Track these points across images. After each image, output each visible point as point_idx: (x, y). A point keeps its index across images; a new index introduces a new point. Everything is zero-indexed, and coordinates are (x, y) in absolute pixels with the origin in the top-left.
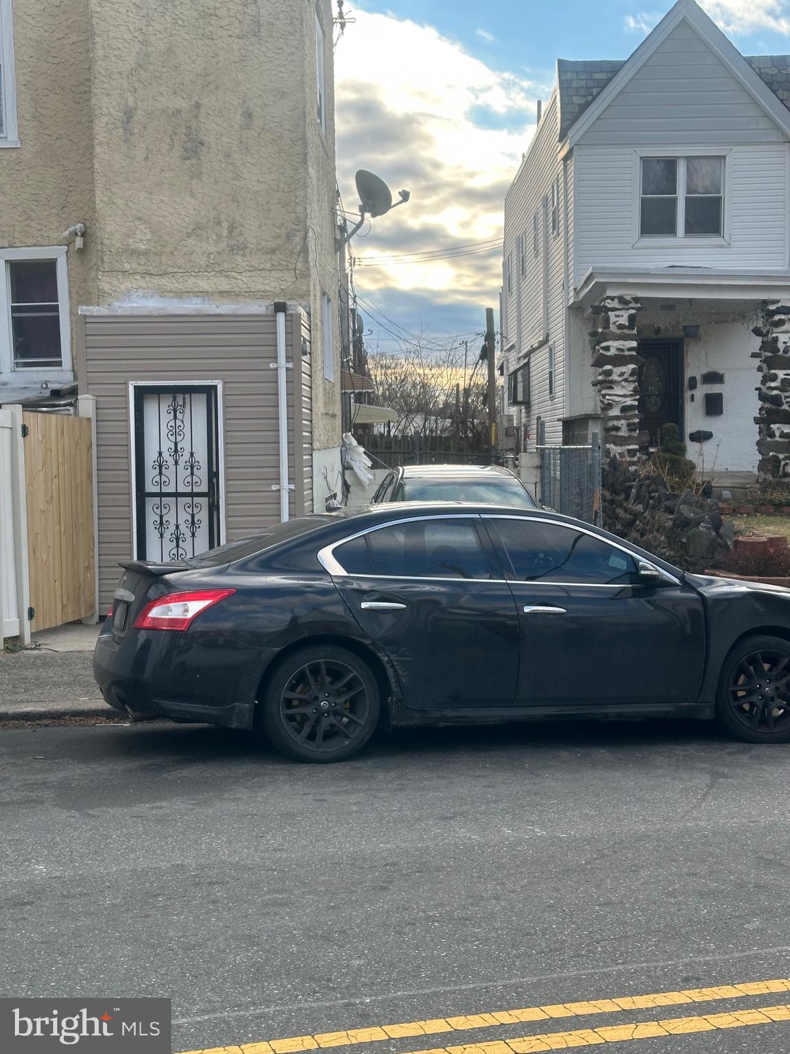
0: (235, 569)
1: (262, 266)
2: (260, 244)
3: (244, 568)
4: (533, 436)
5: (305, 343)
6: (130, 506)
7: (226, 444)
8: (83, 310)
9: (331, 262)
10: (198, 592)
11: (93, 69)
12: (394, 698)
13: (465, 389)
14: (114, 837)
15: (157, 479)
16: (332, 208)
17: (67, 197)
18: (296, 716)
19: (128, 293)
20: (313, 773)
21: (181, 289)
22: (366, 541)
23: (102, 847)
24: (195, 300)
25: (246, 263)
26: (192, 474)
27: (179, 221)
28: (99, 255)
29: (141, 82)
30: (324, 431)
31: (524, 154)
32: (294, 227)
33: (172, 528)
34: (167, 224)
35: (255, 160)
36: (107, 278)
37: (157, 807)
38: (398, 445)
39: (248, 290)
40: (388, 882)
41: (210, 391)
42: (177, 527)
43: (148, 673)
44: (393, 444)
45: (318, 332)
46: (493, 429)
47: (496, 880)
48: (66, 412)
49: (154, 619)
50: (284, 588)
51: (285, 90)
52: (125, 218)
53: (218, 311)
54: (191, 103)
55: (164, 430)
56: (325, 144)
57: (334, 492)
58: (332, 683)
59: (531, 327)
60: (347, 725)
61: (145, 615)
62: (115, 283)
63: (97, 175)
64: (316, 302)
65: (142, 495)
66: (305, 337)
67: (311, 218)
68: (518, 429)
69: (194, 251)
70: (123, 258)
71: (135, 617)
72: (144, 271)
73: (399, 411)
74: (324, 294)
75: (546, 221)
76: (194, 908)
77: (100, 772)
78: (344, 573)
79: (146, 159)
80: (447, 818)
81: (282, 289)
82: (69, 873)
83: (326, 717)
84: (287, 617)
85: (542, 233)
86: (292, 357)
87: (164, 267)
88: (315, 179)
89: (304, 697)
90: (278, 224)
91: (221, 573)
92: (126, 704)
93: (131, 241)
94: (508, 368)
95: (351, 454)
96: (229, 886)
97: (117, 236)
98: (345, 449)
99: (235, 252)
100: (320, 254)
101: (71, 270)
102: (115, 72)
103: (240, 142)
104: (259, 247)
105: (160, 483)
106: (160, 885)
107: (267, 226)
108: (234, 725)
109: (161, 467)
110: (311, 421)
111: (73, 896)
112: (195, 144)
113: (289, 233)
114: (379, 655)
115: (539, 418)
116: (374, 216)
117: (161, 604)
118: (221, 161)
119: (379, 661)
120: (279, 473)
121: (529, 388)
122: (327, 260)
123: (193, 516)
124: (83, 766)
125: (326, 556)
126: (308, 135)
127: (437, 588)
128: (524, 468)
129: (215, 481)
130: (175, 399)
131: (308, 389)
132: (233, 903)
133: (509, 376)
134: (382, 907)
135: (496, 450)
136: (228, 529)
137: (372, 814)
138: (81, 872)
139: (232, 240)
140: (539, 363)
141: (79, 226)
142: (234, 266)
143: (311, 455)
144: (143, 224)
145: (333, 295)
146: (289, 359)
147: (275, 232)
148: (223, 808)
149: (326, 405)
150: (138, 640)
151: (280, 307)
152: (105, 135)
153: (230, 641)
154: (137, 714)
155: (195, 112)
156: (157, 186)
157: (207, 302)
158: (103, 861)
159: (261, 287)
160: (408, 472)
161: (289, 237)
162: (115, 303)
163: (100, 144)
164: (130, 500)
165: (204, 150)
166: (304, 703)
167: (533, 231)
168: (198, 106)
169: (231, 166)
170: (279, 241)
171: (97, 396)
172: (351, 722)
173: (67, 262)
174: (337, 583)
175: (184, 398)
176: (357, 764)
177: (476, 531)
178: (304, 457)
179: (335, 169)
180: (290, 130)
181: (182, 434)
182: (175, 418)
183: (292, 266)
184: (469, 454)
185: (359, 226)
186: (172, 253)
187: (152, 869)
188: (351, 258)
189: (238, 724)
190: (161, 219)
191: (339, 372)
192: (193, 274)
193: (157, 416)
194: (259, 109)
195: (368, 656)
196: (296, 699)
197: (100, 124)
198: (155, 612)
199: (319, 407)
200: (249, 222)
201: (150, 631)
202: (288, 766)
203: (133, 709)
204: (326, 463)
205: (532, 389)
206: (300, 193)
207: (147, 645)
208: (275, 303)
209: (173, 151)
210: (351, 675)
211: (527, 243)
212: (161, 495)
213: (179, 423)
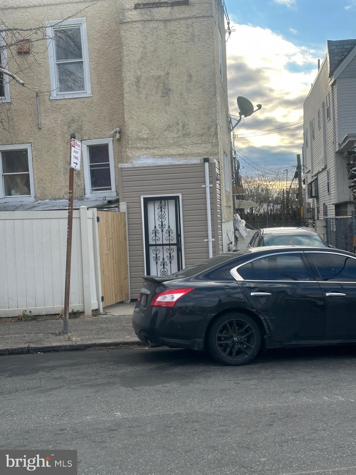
0: (194, 279)
1: (197, 142)
2: (196, 132)
3: (197, 278)
4: (322, 212)
5: (217, 175)
6: (143, 250)
7: (184, 221)
8: (121, 165)
9: (227, 138)
10: (178, 289)
11: (123, 61)
12: (267, 336)
13: (287, 191)
14: (148, 400)
15: (154, 238)
16: (227, 114)
17: (112, 116)
18: (223, 345)
19: (139, 157)
20: (232, 370)
21: (162, 154)
22: (252, 265)
23: (143, 404)
24: (168, 159)
25: (190, 141)
26: (169, 235)
27: (160, 124)
28: (127, 141)
29: (143, 65)
30: (226, 214)
31: (312, 84)
32: (211, 124)
33: (161, 260)
34: (155, 126)
35: (193, 96)
36: (130, 151)
37: (165, 386)
38: (258, 218)
39: (191, 153)
40: (273, 422)
41: (176, 199)
42: (163, 259)
43: (157, 326)
44: (256, 218)
45: (223, 170)
46: (302, 209)
47: (323, 421)
48: (114, 210)
49: (159, 302)
50: (216, 287)
51: (206, 64)
52: (137, 124)
53: (179, 163)
54: (165, 72)
55: (157, 217)
56: (223, 86)
57: (231, 241)
58: (239, 329)
59: (318, 162)
60: (246, 349)
61: (155, 300)
62: (134, 153)
63: (126, 106)
64: (221, 157)
65: (148, 245)
66: (218, 172)
67: (218, 120)
68: (314, 209)
69: (167, 137)
70: (137, 142)
71: (151, 301)
72: (146, 147)
73: (257, 202)
74: (224, 152)
75: (324, 113)
76: (187, 433)
77: (138, 370)
78: (243, 280)
79: (146, 98)
80: (296, 392)
81: (207, 152)
82: (131, 416)
83: (237, 345)
84: (217, 300)
85: (322, 119)
86: (212, 182)
87: (154, 145)
88: (219, 102)
89: (226, 336)
90: (204, 123)
91: (187, 281)
92: (148, 339)
93: (140, 134)
94: (307, 181)
95: (238, 224)
96: (201, 423)
97: (134, 132)
98: (235, 221)
99: (185, 136)
100: (222, 135)
101: (115, 148)
102: (132, 61)
103: (187, 88)
104: (196, 134)
105: (156, 240)
106: (171, 422)
107: (199, 124)
108: (196, 349)
109: (155, 233)
110: (221, 210)
111: (134, 427)
112: (167, 90)
113: (209, 127)
114: (260, 316)
115: (324, 204)
116: (245, 116)
117: (162, 295)
118: (179, 97)
119: (260, 319)
120: (207, 234)
121: (318, 191)
122: (225, 137)
123: (170, 254)
124: (130, 367)
125: (234, 272)
126: (217, 83)
127: (286, 286)
128: (318, 227)
129: (179, 238)
130: (161, 203)
131: (219, 196)
132: (204, 431)
133: (308, 185)
134: (271, 434)
135: (304, 219)
136: (186, 259)
137: (261, 390)
138: (136, 416)
139: (184, 131)
140: (322, 179)
141: (118, 129)
142: (185, 142)
143: (221, 225)
144: (145, 126)
145: (228, 153)
146: (210, 183)
147: (203, 127)
148: (194, 387)
149: (227, 202)
150: (152, 311)
151: (206, 160)
152: (128, 89)
153: (192, 311)
154: (153, 344)
155: (167, 76)
156: (151, 109)
157: (173, 159)
158: (144, 411)
159: (197, 151)
160: (266, 231)
161: (209, 128)
162: (134, 162)
163: (126, 93)
164: (143, 248)
165: (171, 92)
166: (226, 338)
167: (318, 118)
168: (168, 73)
169: (183, 99)
170: (204, 131)
171: (127, 203)
172: (248, 347)
173: (113, 144)
174: (239, 284)
175: (165, 202)
176: (252, 366)
177: (302, 259)
178: (219, 226)
179: (228, 96)
180: (208, 82)
181: (165, 218)
182: (161, 211)
183: (210, 141)
184: (291, 221)
185: (239, 121)
186: (158, 138)
187: (166, 415)
188: (233, 135)
189: (197, 348)
190: (153, 124)
191: (232, 187)
192: (167, 147)
193: (154, 211)
194: (194, 73)
195: (254, 317)
196: (223, 337)
197: (126, 84)
198: (159, 299)
199: (224, 204)
200: (191, 123)
201: (157, 307)
202: (220, 367)
203: (151, 342)
204: (227, 228)
205: (319, 190)
206: (213, 109)
207: (156, 313)
208: (204, 158)
209: (158, 94)
210: (248, 326)
211: (315, 124)
212: (156, 245)
213: (163, 213)
